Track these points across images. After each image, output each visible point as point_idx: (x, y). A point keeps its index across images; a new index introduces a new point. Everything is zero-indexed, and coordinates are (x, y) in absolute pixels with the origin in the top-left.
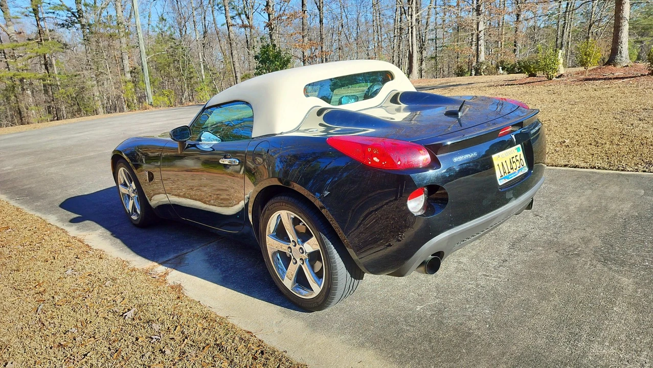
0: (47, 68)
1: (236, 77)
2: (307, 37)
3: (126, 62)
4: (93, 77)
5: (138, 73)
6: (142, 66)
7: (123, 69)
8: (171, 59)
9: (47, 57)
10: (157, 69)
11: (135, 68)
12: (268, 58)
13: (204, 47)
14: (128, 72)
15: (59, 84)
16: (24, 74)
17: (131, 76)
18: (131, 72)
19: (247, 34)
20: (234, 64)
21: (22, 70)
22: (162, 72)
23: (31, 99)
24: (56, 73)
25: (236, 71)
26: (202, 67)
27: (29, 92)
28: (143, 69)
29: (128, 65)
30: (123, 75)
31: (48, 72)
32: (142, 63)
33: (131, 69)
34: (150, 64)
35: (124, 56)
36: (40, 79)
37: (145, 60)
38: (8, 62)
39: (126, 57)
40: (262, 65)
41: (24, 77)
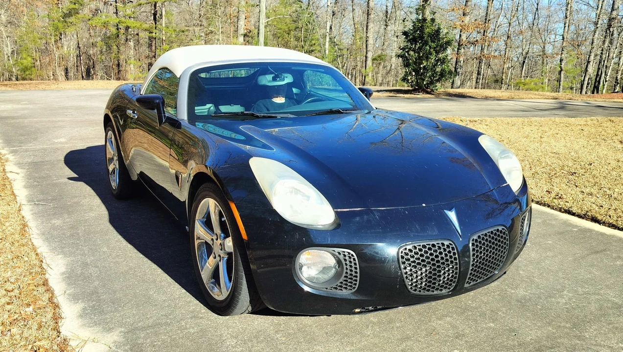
0: (155, 19)
1: (366, 57)
2: (469, 16)
3: (242, 23)
4: (202, 36)
5: (252, 38)
6: (259, 30)
7: (236, 31)
8: (293, 26)
9: (157, 5)
10: (274, 35)
11: (250, 31)
12: (421, 37)
13: (333, 15)
14: (242, 34)
15: (164, 38)
16: (131, 23)
17: (244, 40)
18: (245, 35)
19: (389, 5)
20: (366, 41)
21: (130, 17)
22: (280, 39)
23: (132, 51)
24: (164, 25)
25: (368, 49)
26: (328, 39)
27: (132, 44)
28: (258, 33)
29: (243, 26)
30: (235, 38)
31: (156, 23)
32: (259, 26)
33: (246, 31)
34: (268, 28)
35: (240, 15)
36: (146, 30)
37: (263, 21)
38: (118, 7)
39: (242, 17)
40: (412, 44)
41: (129, 25)
